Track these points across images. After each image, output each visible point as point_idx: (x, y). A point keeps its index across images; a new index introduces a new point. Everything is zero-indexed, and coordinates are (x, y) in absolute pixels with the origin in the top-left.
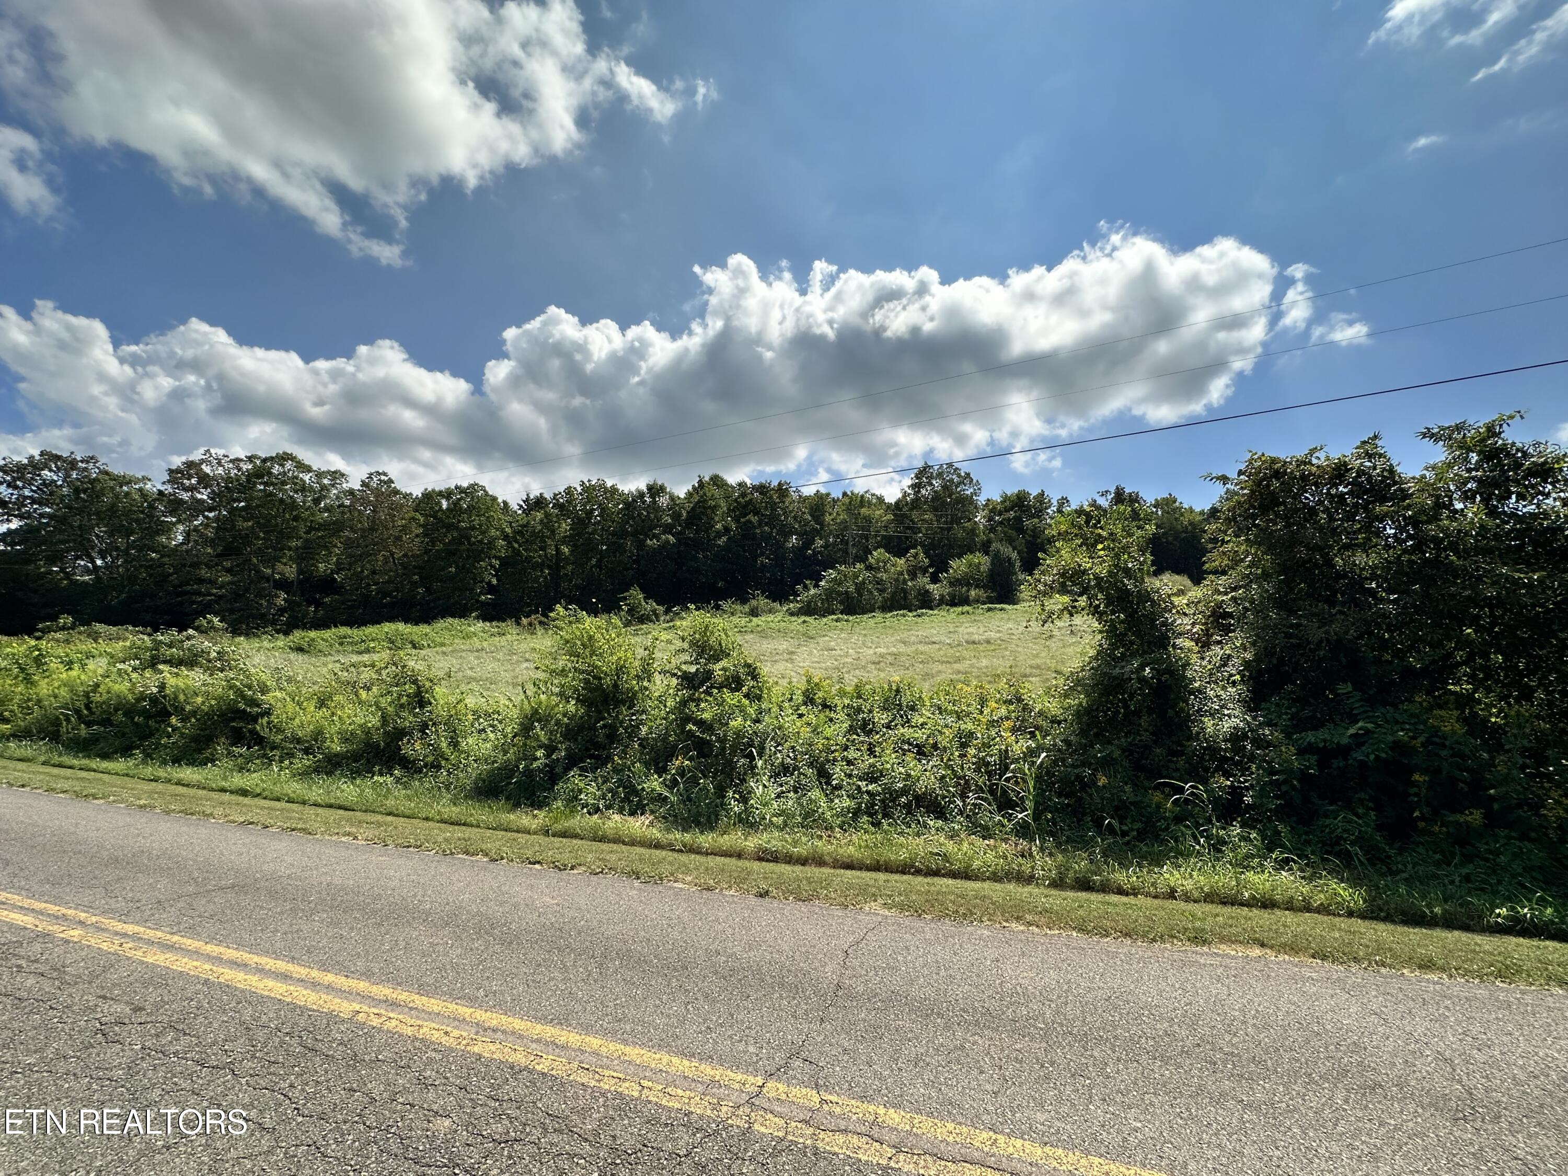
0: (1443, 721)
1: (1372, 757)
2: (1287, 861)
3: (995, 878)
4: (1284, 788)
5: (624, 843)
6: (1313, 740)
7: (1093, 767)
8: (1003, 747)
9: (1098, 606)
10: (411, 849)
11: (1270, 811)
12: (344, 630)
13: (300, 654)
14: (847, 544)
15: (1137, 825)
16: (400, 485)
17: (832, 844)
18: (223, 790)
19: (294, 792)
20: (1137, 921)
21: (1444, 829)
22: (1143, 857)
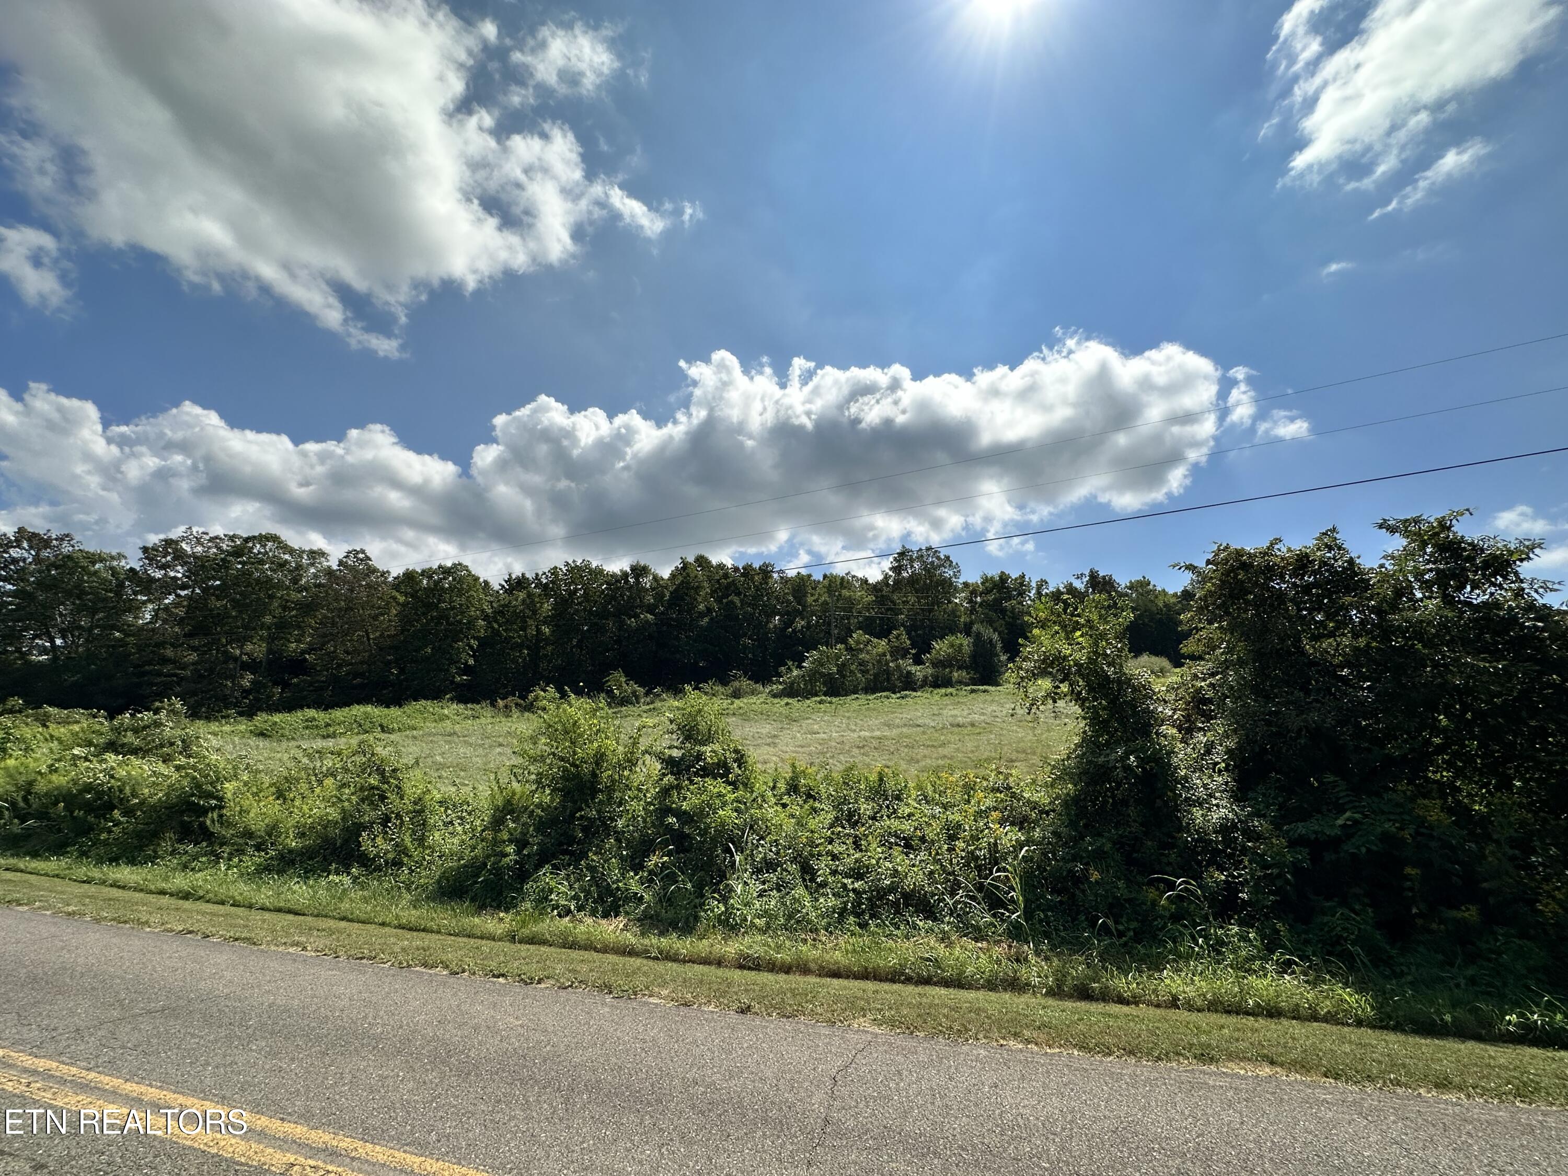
0: (1429, 811)
1: (1364, 850)
2: (1289, 963)
3: (991, 985)
4: (1279, 883)
5: (596, 950)
6: (1304, 832)
7: (1085, 861)
8: (992, 840)
9: (1080, 693)
10: (364, 961)
11: (1267, 907)
12: (311, 713)
13: (261, 738)
14: (829, 624)
15: (1134, 925)
16: (379, 563)
17: (817, 949)
18: (162, 892)
19: (241, 894)
20: (1140, 1036)
21: (1442, 926)
22: (1142, 961)
